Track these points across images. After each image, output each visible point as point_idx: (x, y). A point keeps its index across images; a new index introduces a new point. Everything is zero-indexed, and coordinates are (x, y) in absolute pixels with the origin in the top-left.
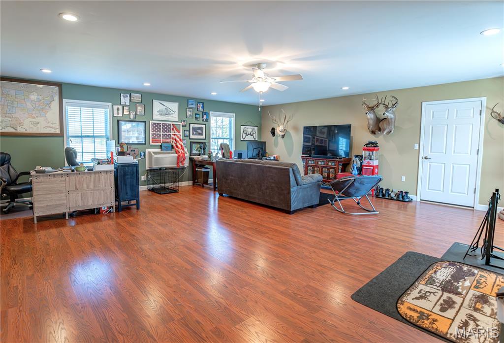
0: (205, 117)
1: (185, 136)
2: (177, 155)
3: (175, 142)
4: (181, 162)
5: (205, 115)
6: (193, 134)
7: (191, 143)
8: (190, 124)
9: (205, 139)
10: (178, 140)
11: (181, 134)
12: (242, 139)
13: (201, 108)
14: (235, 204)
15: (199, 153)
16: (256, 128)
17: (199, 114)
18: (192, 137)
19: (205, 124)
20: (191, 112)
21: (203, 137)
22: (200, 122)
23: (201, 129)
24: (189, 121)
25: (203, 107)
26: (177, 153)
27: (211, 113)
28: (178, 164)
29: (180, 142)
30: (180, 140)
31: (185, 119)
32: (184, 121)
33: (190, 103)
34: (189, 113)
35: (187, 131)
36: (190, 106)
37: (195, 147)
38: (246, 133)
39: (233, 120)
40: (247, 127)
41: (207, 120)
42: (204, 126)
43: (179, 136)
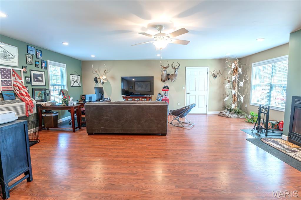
0: (44, 64)
1: (26, 83)
2: (24, 103)
3: (18, 89)
4: (30, 110)
5: (44, 63)
6: (34, 81)
7: (34, 90)
8: (30, 71)
9: (45, 86)
10: (21, 87)
11: (23, 80)
12: (72, 86)
13: (40, 56)
14: (117, 139)
15: (41, 99)
16: (79, 77)
17: (38, 62)
18: (34, 83)
19: (45, 72)
20: (31, 58)
21: (43, 84)
22: (40, 69)
23: (41, 76)
24: (30, 67)
25: (41, 55)
26: (23, 102)
27: (48, 61)
28: (26, 112)
29: (23, 89)
30: (23, 86)
31: (25, 65)
32: (25, 67)
33: (29, 49)
34: (29, 60)
35: (28, 77)
36: (29, 52)
37: (37, 93)
38: (74, 81)
39: (64, 70)
40: (74, 76)
41: (46, 68)
42: (43, 73)
43: (21, 82)
